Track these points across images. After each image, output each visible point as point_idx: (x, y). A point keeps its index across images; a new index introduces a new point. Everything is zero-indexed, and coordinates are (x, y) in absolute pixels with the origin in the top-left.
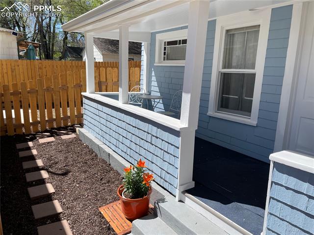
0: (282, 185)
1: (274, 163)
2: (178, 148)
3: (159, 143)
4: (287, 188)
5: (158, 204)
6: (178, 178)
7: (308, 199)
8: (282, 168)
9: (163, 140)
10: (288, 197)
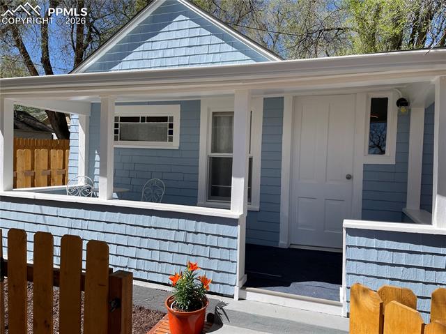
0: (355, 247)
1: (347, 229)
2: (236, 238)
3: (200, 239)
4: (359, 247)
5: (221, 308)
6: (238, 273)
7: (376, 251)
8: (353, 232)
9: (207, 234)
10: (361, 254)
